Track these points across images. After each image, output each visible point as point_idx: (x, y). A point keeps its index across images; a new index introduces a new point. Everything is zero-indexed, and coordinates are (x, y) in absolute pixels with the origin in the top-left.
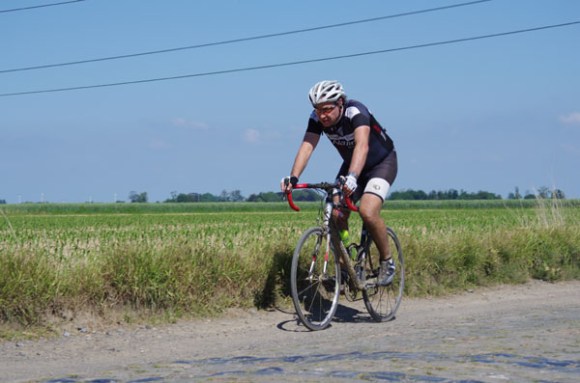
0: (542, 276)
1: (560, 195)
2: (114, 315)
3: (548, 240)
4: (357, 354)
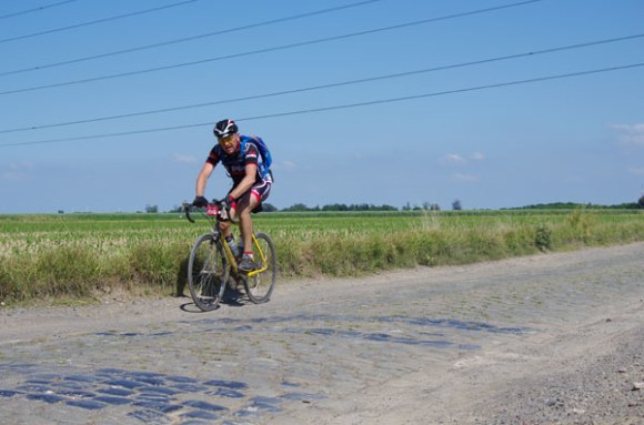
0: (425, 263)
1: (437, 208)
2: (138, 290)
3: (430, 239)
4: (302, 317)
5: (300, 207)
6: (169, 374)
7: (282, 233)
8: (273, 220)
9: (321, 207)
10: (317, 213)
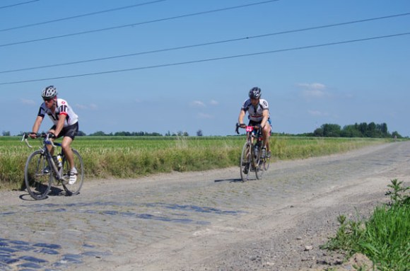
0: (178, 169)
1: (186, 135)
3: (180, 154)
4: (98, 203)
5: (101, 134)
6: (11, 239)
7: (87, 149)
8: (83, 141)
9: (114, 134)
10: (111, 137)
